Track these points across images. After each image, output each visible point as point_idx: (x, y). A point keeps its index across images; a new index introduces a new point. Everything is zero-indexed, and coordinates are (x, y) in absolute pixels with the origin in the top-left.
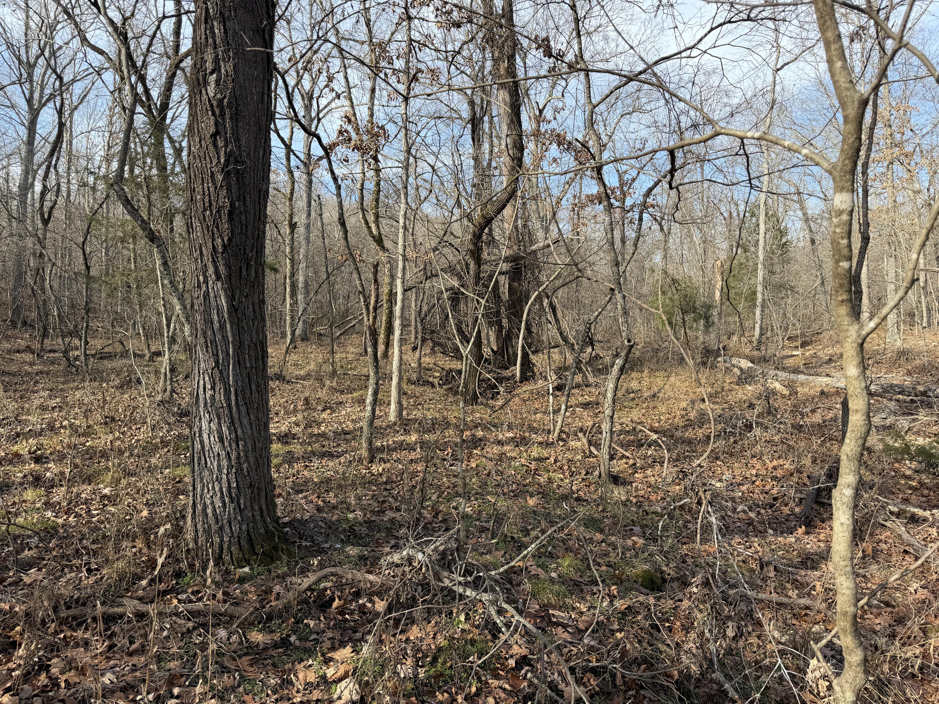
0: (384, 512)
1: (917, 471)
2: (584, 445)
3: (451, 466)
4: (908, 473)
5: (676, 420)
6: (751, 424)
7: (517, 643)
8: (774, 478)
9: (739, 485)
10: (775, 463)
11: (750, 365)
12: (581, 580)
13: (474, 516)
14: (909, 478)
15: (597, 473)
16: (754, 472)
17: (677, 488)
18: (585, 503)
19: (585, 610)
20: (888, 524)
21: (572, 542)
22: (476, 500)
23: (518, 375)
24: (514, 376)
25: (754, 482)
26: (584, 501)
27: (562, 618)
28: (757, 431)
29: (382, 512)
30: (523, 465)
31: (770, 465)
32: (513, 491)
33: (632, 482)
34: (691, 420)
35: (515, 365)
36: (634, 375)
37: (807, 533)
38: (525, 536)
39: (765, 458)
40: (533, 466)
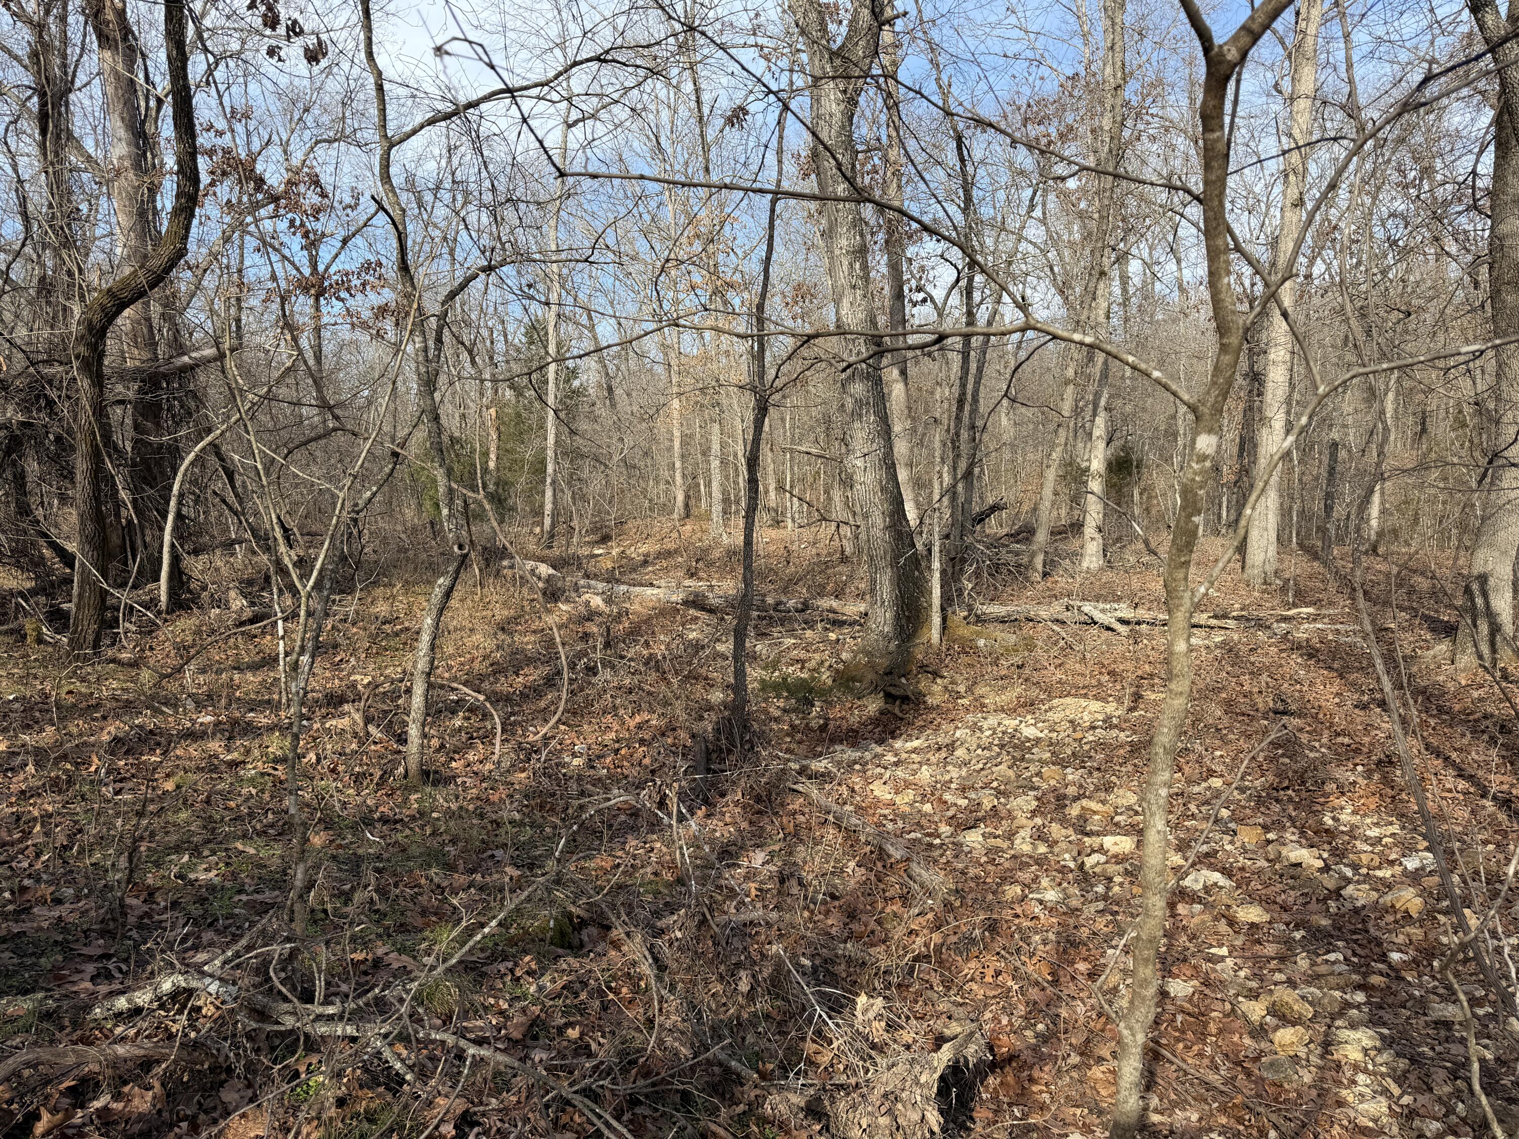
0: (27, 910)
1: (785, 711)
2: (355, 722)
3: (117, 793)
4: (777, 713)
5: (476, 665)
6: (596, 666)
7: (439, 1093)
8: (642, 742)
9: (599, 757)
10: (638, 719)
11: (551, 571)
12: (474, 959)
13: (228, 884)
14: (777, 720)
15: (401, 770)
16: (613, 735)
17: (523, 775)
18: (398, 826)
19: (506, 1006)
20: (799, 787)
21: (425, 897)
22: (214, 853)
23: (164, 598)
24: (155, 601)
25: (617, 751)
26: (396, 822)
27: (482, 1029)
28: (604, 675)
29: (24, 911)
30: (263, 774)
31: (632, 723)
32: (272, 826)
33: (454, 777)
34: (497, 663)
35: (157, 579)
36: (379, 592)
37: (708, 816)
38: (346, 904)
39: (621, 712)
40: (281, 772)
